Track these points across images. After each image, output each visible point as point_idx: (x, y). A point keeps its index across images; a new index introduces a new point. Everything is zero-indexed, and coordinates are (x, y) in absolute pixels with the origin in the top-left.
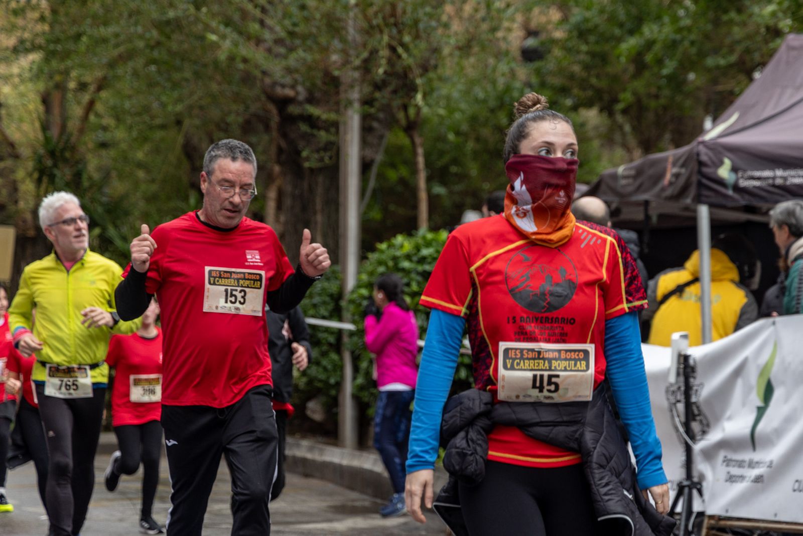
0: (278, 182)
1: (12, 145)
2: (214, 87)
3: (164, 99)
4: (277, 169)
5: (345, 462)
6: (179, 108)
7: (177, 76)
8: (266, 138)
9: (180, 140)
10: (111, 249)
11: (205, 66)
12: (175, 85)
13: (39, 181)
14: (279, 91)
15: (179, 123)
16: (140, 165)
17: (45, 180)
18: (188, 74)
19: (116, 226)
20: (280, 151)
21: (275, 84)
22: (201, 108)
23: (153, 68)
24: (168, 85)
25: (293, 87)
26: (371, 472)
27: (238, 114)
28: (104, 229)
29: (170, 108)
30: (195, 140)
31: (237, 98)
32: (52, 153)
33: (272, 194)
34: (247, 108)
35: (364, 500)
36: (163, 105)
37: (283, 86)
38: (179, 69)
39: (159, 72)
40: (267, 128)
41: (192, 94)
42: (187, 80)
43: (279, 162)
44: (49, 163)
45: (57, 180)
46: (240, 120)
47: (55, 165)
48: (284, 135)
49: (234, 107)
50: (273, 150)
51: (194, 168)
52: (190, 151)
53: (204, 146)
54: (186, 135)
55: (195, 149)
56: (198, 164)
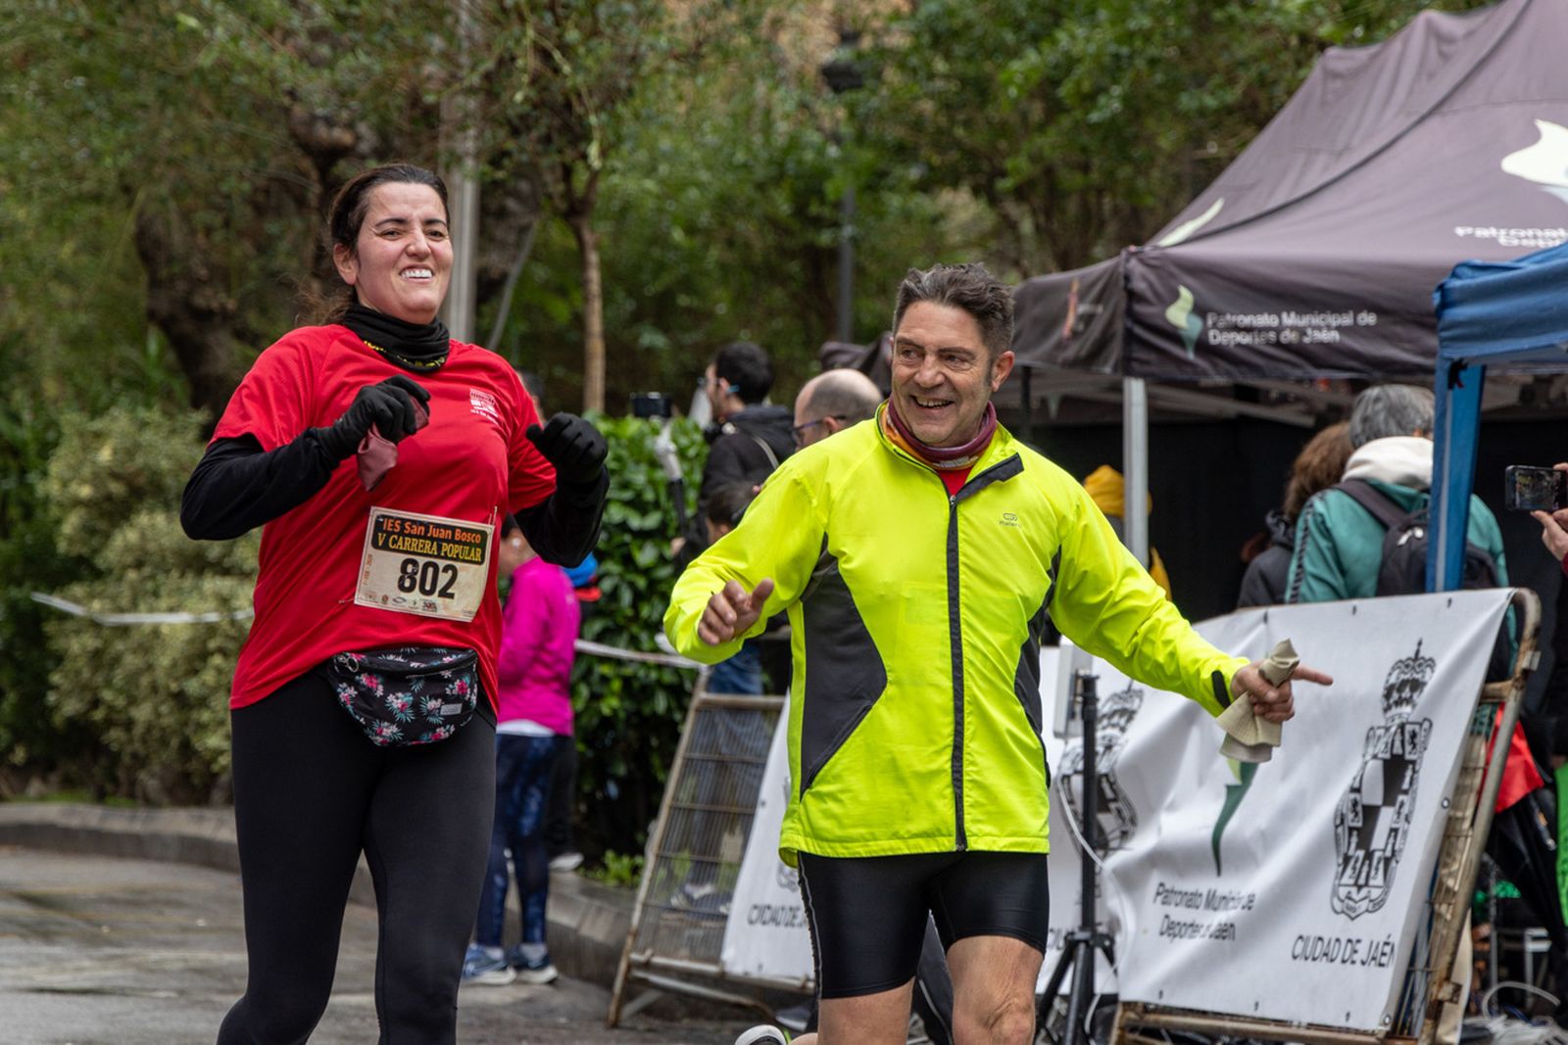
2: (198, 121)
3: (96, 142)
6: (125, 159)
7: (124, 98)
8: (298, 224)
9: (129, 225)
11: (180, 78)
12: (119, 116)
14: (322, 132)
15: (127, 190)
16: (60, 275)
18: (147, 96)
21: (314, 118)
22: (170, 162)
23: (80, 81)
24: (106, 115)
25: (350, 126)
27: (241, 177)
29: (108, 161)
30: (159, 229)
31: (243, 144)
34: (262, 163)
36: (96, 156)
37: (330, 122)
38: (131, 85)
39: (89, 89)
40: (301, 202)
41: (154, 133)
42: (143, 106)
43: (316, 275)
46: (246, 187)
49: (236, 162)
50: (309, 249)
51: (155, 283)
52: (148, 248)
53: (178, 239)
54: (141, 215)
55: (158, 243)
56: (163, 273)
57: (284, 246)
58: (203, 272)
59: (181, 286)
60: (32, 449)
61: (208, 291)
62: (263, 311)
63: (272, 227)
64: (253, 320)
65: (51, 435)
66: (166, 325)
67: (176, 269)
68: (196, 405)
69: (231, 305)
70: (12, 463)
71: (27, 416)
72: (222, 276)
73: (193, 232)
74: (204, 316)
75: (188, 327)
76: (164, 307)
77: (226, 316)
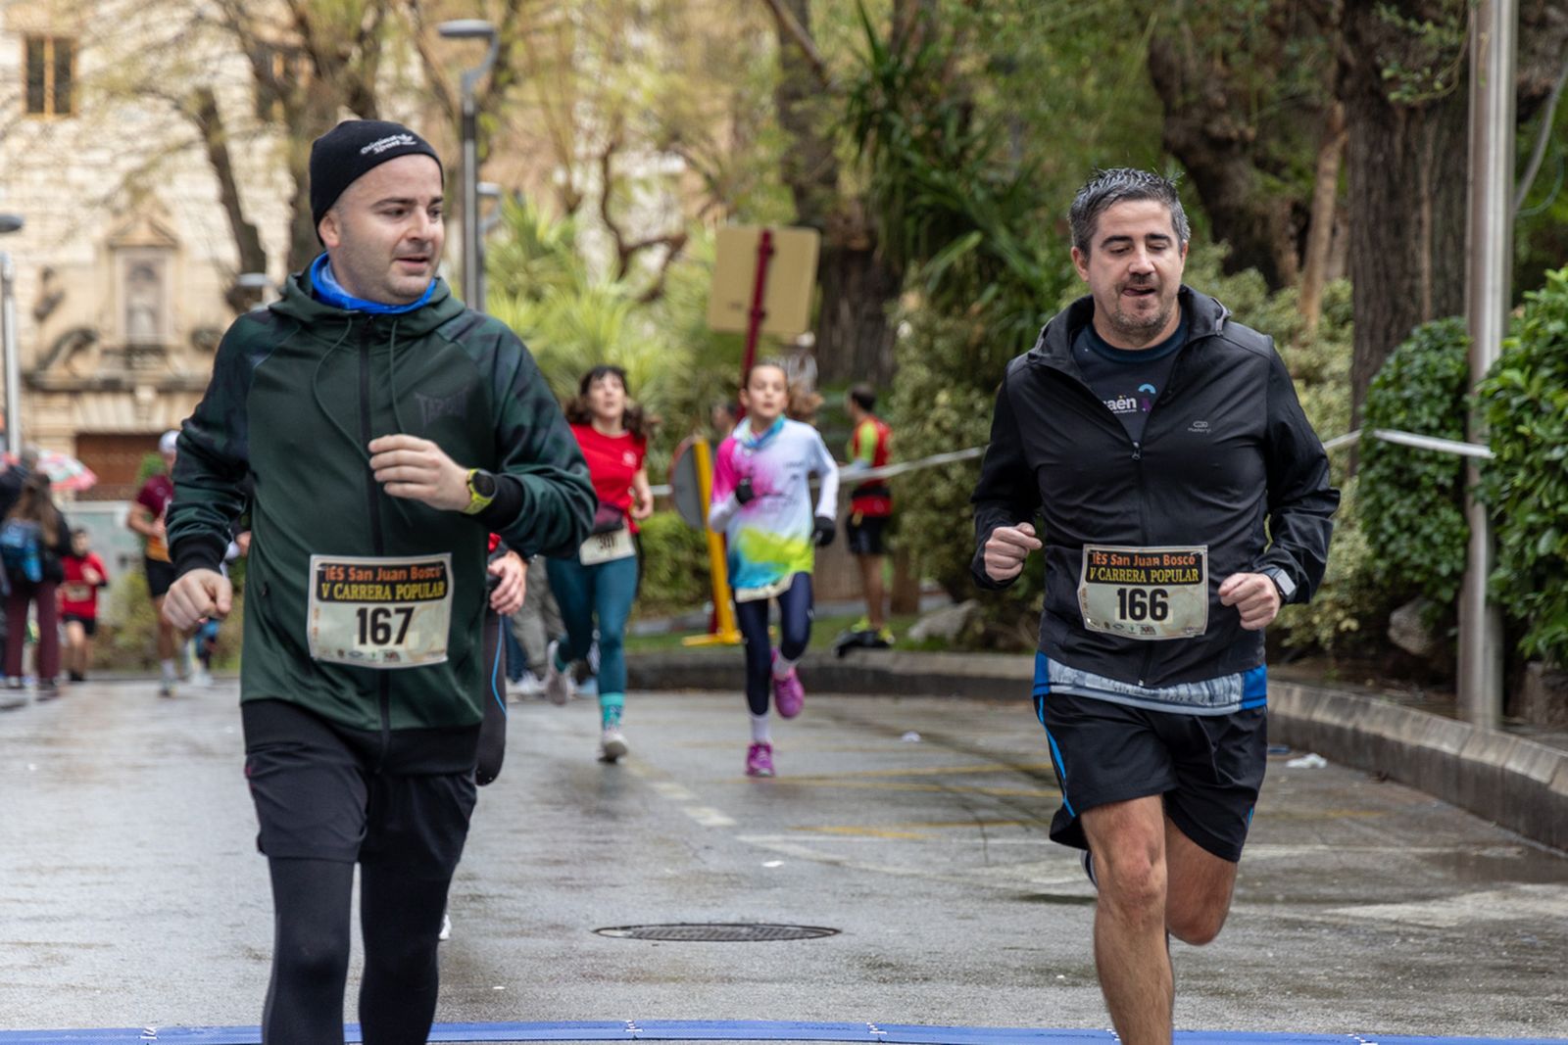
0: (1343, 138)
1: (818, 68)
4: (1339, 110)
5: (1469, 754)
8: (1320, 44)
9: (1141, 52)
10: (1001, 276)
13: (860, 137)
15: (1138, 13)
17: (872, 135)
19: (1012, 230)
20: (1344, 69)
26: (1525, 780)
28: (988, 235)
30: (1172, 56)
32: (887, 82)
33: (1331, 164)
35: (1510, 844)
40: (1322, 20)
43: (1339, 96)
44: (880, 100)
45: (896, 134)
46: (1262, 5)
47: (893, 106)
48: (1353, 37)
50: (1332, 70)
51: (1169, 112)
52: (1161, 75)
53: (1192, 65)
54: (1153, 39)
55: (1170, 69)
56: (1179, 101)
57: (1304, 68)
58: (1221, 99)
59: (1198, 114)
60: (1047, 286)
61: (1226, 119)
62: (1286, 139)
63: (1291, 49)
64: (1274, 148)
65: (1065, 272)
66: (1182, 155)
67: (1193, 96)
68: (1216, 240)
69: (1251, 133)
70: (1028, 303)
71: (1043, 255)
72: (1242, 102)
73: (1210, 56)
74: (1222, 145)
75: (1205, 157)
76: (1179, 135)
77: (1245, 144)
